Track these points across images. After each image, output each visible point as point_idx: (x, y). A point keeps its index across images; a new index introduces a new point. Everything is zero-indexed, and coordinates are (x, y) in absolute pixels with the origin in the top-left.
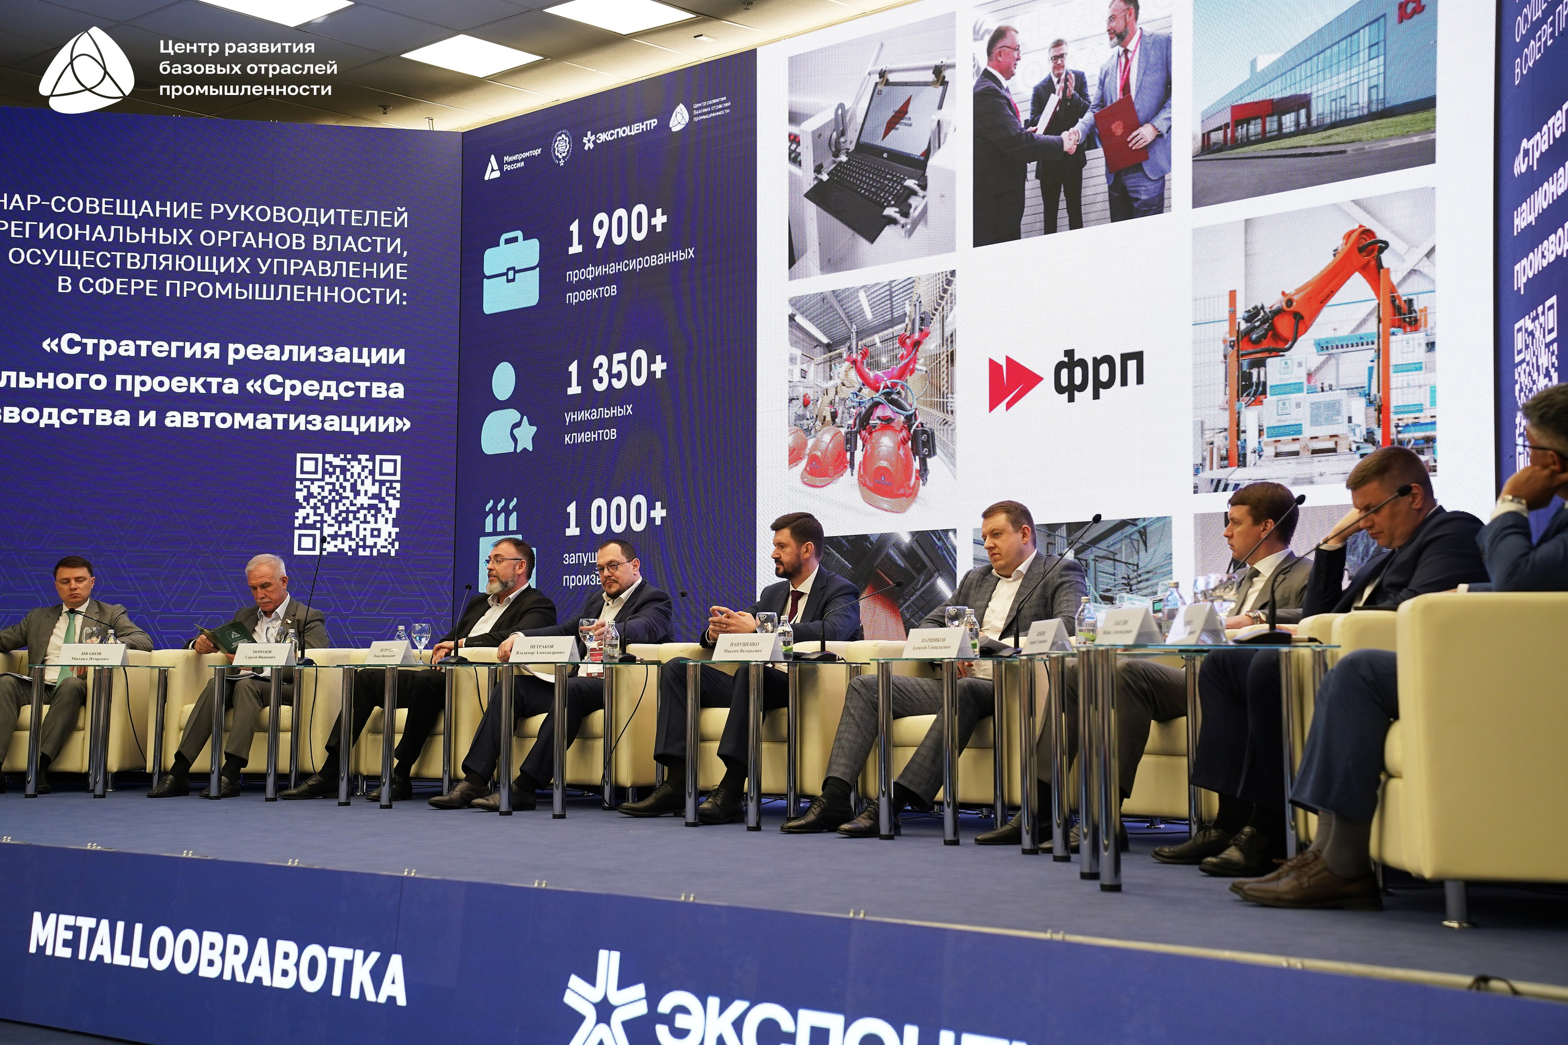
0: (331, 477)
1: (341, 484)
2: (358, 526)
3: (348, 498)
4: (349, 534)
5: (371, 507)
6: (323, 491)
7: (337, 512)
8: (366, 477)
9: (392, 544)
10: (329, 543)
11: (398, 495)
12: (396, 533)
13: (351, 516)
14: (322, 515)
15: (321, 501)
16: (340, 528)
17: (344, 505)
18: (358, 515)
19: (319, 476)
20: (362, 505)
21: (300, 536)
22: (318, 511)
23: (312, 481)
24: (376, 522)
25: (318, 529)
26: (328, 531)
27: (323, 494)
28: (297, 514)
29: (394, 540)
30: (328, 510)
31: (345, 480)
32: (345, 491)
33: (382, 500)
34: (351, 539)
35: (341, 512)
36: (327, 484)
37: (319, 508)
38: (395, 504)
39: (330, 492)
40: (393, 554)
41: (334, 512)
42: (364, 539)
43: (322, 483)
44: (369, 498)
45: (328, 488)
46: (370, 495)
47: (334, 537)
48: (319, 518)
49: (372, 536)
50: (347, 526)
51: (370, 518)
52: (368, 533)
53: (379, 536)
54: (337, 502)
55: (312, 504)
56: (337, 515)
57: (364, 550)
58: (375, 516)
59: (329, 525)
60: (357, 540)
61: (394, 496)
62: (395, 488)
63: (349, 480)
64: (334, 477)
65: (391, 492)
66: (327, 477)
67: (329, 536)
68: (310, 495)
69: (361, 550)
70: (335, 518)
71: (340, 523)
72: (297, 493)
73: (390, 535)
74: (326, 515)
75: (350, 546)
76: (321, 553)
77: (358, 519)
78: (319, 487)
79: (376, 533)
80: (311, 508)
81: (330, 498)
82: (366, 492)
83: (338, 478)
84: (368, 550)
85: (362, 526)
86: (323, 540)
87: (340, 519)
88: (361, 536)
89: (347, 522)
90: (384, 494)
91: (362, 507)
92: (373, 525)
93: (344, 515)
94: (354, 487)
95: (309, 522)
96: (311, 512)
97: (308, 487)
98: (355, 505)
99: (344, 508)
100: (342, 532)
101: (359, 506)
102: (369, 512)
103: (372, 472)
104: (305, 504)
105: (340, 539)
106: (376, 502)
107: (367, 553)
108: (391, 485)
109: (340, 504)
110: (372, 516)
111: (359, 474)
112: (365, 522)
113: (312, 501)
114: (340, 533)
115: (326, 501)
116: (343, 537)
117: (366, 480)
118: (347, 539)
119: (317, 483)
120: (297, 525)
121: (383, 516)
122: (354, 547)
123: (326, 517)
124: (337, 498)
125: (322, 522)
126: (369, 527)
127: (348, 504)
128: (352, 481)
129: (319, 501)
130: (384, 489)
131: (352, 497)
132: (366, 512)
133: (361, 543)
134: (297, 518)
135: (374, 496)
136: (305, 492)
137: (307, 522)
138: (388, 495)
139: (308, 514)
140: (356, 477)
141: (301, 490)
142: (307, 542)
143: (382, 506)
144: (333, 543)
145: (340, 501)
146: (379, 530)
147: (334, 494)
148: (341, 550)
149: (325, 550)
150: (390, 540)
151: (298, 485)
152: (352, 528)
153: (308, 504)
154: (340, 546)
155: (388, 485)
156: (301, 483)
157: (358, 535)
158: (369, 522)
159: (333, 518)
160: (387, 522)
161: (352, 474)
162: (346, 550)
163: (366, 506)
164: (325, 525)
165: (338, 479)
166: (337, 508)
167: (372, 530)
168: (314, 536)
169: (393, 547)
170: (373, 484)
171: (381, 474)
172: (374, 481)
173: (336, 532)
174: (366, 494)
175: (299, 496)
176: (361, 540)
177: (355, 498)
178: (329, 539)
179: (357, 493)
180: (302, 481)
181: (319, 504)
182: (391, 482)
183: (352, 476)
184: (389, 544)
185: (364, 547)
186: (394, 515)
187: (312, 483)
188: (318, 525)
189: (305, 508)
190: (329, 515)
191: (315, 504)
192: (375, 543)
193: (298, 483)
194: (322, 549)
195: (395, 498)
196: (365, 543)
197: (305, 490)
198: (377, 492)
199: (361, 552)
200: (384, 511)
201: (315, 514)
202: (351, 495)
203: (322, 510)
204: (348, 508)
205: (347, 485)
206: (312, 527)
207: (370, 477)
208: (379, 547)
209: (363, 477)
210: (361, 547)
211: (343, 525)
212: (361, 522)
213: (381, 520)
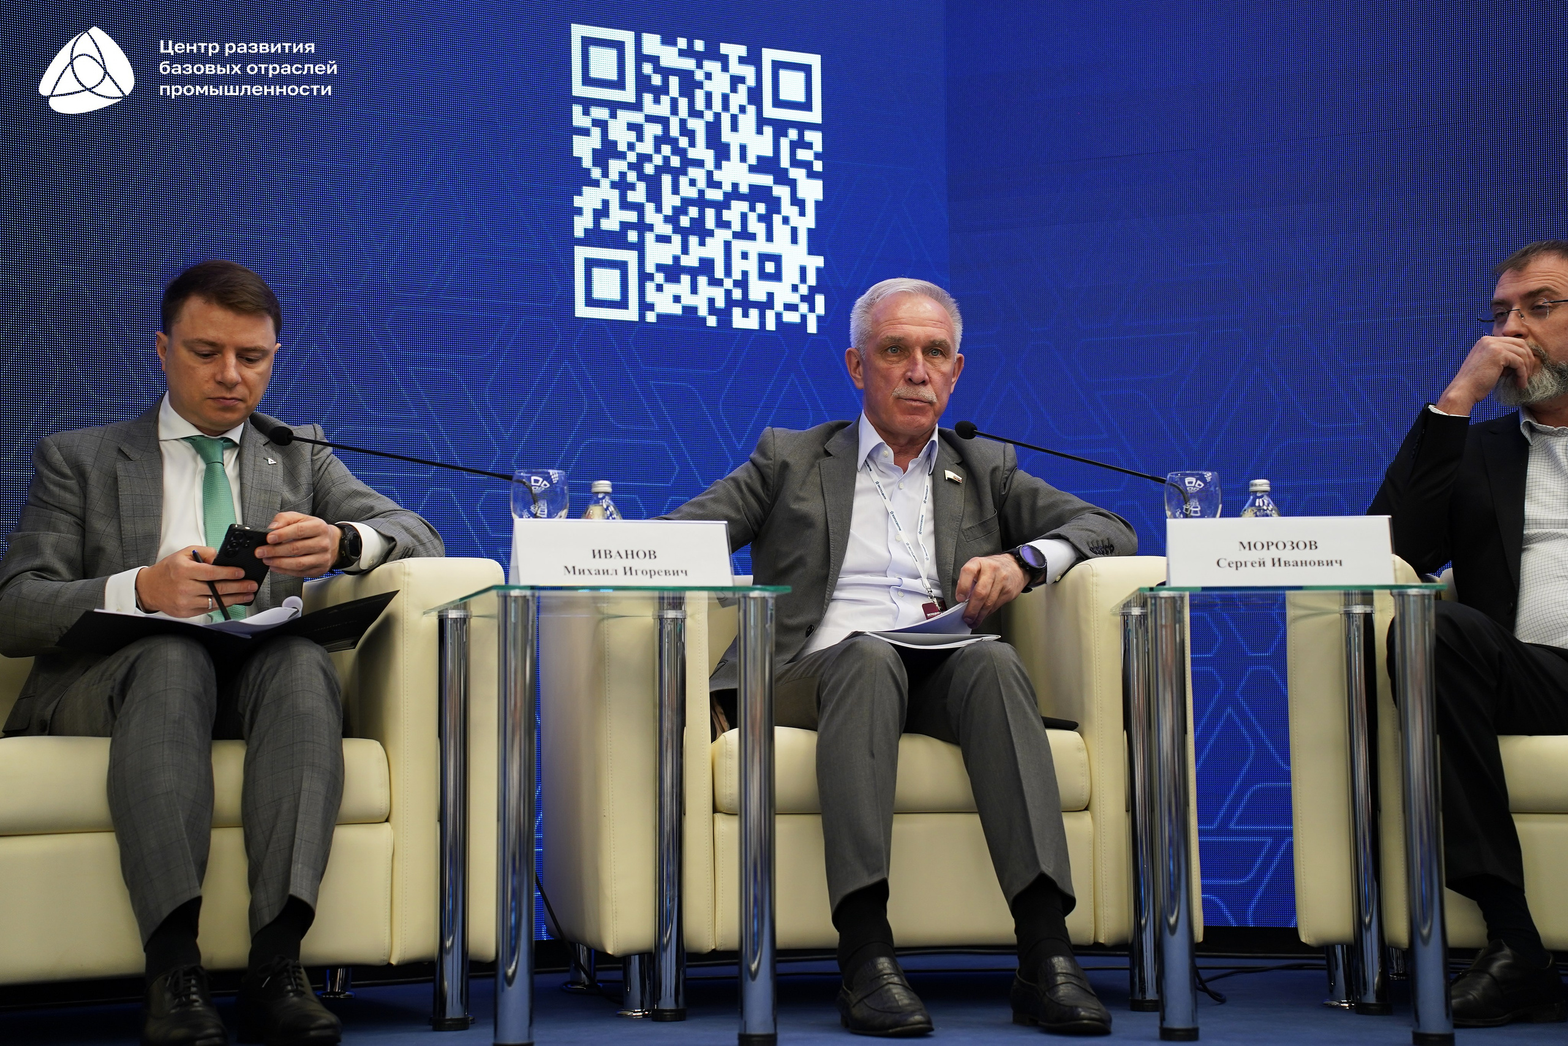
0: (657, 101)
1: (683, 122)
2: (727, 245)
3: (700, 163)
4: (706, 266)
5: (758, 194)
6: (640, 138)
7: (678, 203)
8: (742, 109)
9: (809, 299)
10: (659, 288)
11: (818, 166)
12: (818, 270)
13: (710, 214)
14: (639, 208)
15: (637, 167)
16: (685, 250)
17: (693, 183)
18: (726, 215)
19: (628, 95)
20: (735, 186)
21: (590, 264)
22: (632, 197)
23: (614, 107)
24: (770, 238)
25: (630, 246)
26: (658, 254)
27: (641, 148)
28: (578, 201)
29: (813, 290)
30: (654, 195)
31: (694, 113)
32: (692, 144)
33: (782, 178)
34: (715, 282)
35: (687, 202)
36: (650, 119)
37: (632, 187)
38: (812, 190)
39: (659, 142)
40: (812, 328)
41: (670, 201)
42: (743, 283)
43: (637, 118)
44: (752, 169)
45: (653, 130)
46: (752, 160)
47: (673, 272)
48: (632, 216)
49: (763, 275)
50: (702, 243)
51: (756, 226)
52: (752, 265)
53: (777, 276)
54: (677, 173)
55: (614, 176)
56: (680, 211)
57: (745, 315)
58: (766, 219)
59: (663, 239)
60: (728, 283)
61: (807, 165)
62: (809, 146)
63: (700, 115)
64: (665, 100)
65: (803, 154)
66: (648, 98)
67: (660, 268)
68: (607, 152)
69: (737, 312)
70: (672, 220)
71: (685, 233)
72: (577, 139)
73: (803, 279)
74: (650, 208)
75: (711, 301)
76: (642, 316)
77: (727, 225)
78: (631, 127)
79: (770, 267)
80: (614, 185)
81: (658, 160)
82: (743, 149)
83: (674, 103)
84: (754, 313)
85: (738, 246)
86: (644, 277)
87: (685, 221)
88: (737, 275)
89: (699, 230)
90: (785, 162)
91: (735, 194)
92: (760, 246)
93: (693, 212)
94: (713, 129)
95: (610, 224)
96: (614, 196)
97: (602, 124)
98: (718, 185)
99: (693, 193)
100: (690, 261)
101: (727, 187)
102: (752, 209)
103: (755, 96)
104: (596, 173)
105: (686, 279)
106: (766, 180)
107: (752, 322)
108: (801, 135)
109: (683, 181)
110: (761, 218)
111: (725, 98)
112: (745, 234)
113: (616, 167)
114: (685, 261)
115: (649, 169)
116: (694, 273)
117: (741, 118)
118: (702, 280)
119: (625, 117)
120: (579, 233)
121: (786, 220)
122: (720, 303)
123: (651, 215)
124: (675, 162)
125: (643, 227)
126: (756, 248)
127: (702, 183)
128: (709, 116)
129: (631, 166)
130: (785, 144)
131: (710, 164)
132: (744, 206)
133: (737, 294)
134: (579, 211)
135: (765, 165)
136: (595, 140)
137: (607, 224)
138: (795, 163)
139: (606, 203)
140: (717, 105)
141: (585, 132)
142: (606, 284)
143: (782, 192)
144: (671, 289)
145: (682, 171)
146: (777, 259)
147: (666, 149)
148: (691, 311)
149: (651, 307)
150: (804, 290)
151: (579, 118)
152: (713, 249)
153: (605, 174)
154: (688, 300)
155: (793, 134)
156: (586, 113)
157: (728, 272)
158: (752, 237)
159: (667, 219)
160: (794, 240)
161: (709, 96)
162: (703, 311)
163: (744, 189)
164: (649, 237)
165: (674, 110)
166: (676, 190)
167: (763, 258)
168: (622, 266)
169: (812, 309)
170: (760, 131)
171: (778, 103)
172: (761, 122)
173: (676, 259)
174: (743, 158)
175: (583, 148)
176: (736, 284)
177: (718, 166)
178: (660, 278)
179: (722, 153)
180: (587, 104)
181: (632, 176)
182: (802, 127)
183: (709, 105)
184: (803, 298)
185: (746, 305)
186: (809, 221)
187: (613, 115)
188: (632, 236)
189: (596, 184)
190: (659, 209)
191: (623, 175)
192: (770, 296)
193: (577, 110)
194: (645, 306)
195: (812, 175)
196: (745, 293)
197: (596, 132)
198: (769, 153)
199: (738, 321)
200: (787, 209)
201: (625, 205)
202: (709, 156)
203: (638, 195)
204: (701, 193)
205: (698, 126)
206: (617, 240)
207: (751, 110)
208: (779, 306)
209: (734, 109)
210: (737, 303)
211: (693, 240)
212: (736, 235)
213: (781, 232)
